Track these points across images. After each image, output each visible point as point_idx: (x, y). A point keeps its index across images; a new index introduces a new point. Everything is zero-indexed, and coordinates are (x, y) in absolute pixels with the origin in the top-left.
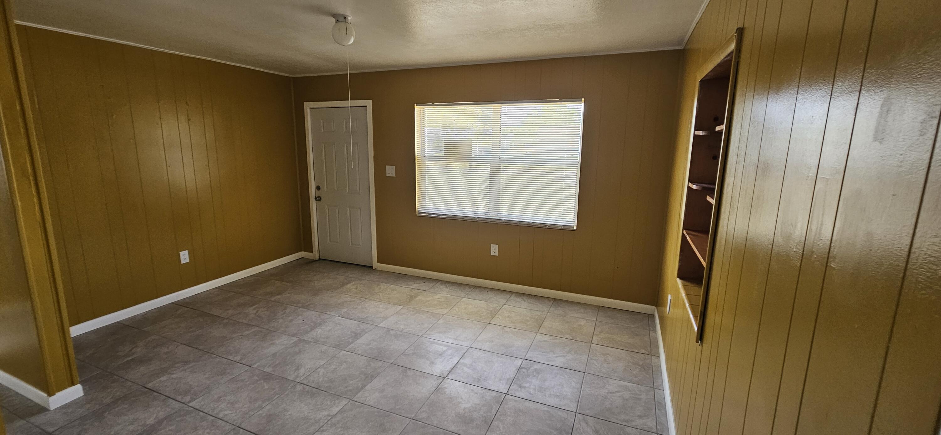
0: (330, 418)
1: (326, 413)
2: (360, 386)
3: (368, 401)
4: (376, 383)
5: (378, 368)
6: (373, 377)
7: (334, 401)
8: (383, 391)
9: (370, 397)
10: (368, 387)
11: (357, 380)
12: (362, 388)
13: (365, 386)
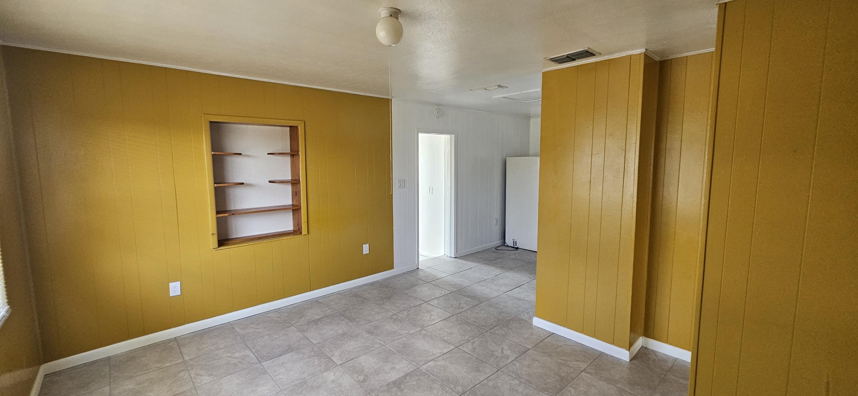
0: (436, 359)
1: (438, 363)
2: (408, 377)
3: (406, 364)
4: (394, 376)
5: (385, 391)
6: (394, 383)
7: (431, 370)
8: (392, 368)
9: (404, 366)
10: (402, 374)
11: (408, 384)
12: (407, 375)
13: (403, 376)
